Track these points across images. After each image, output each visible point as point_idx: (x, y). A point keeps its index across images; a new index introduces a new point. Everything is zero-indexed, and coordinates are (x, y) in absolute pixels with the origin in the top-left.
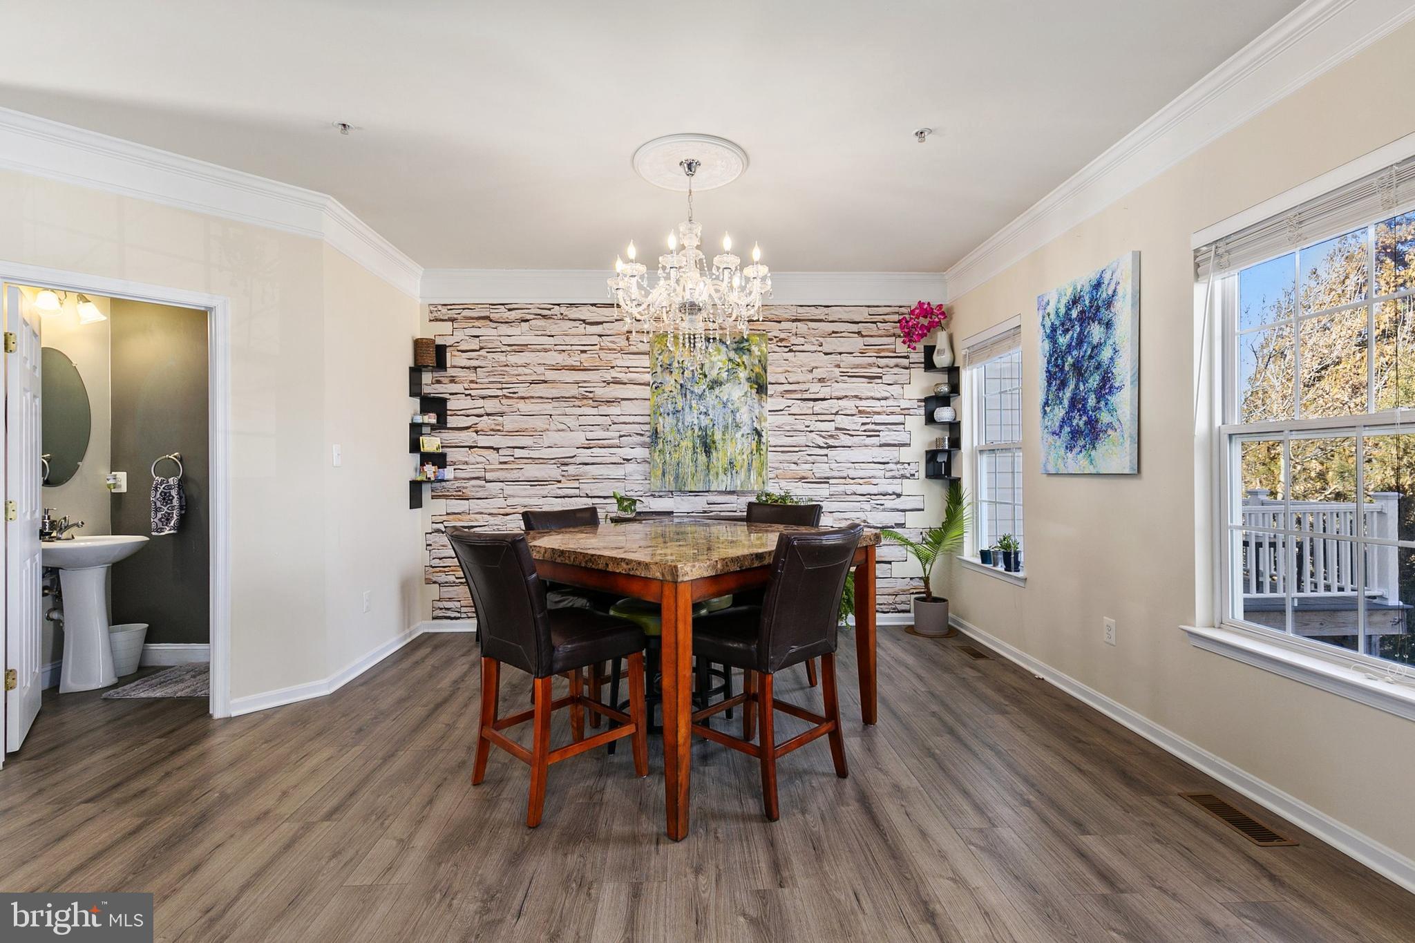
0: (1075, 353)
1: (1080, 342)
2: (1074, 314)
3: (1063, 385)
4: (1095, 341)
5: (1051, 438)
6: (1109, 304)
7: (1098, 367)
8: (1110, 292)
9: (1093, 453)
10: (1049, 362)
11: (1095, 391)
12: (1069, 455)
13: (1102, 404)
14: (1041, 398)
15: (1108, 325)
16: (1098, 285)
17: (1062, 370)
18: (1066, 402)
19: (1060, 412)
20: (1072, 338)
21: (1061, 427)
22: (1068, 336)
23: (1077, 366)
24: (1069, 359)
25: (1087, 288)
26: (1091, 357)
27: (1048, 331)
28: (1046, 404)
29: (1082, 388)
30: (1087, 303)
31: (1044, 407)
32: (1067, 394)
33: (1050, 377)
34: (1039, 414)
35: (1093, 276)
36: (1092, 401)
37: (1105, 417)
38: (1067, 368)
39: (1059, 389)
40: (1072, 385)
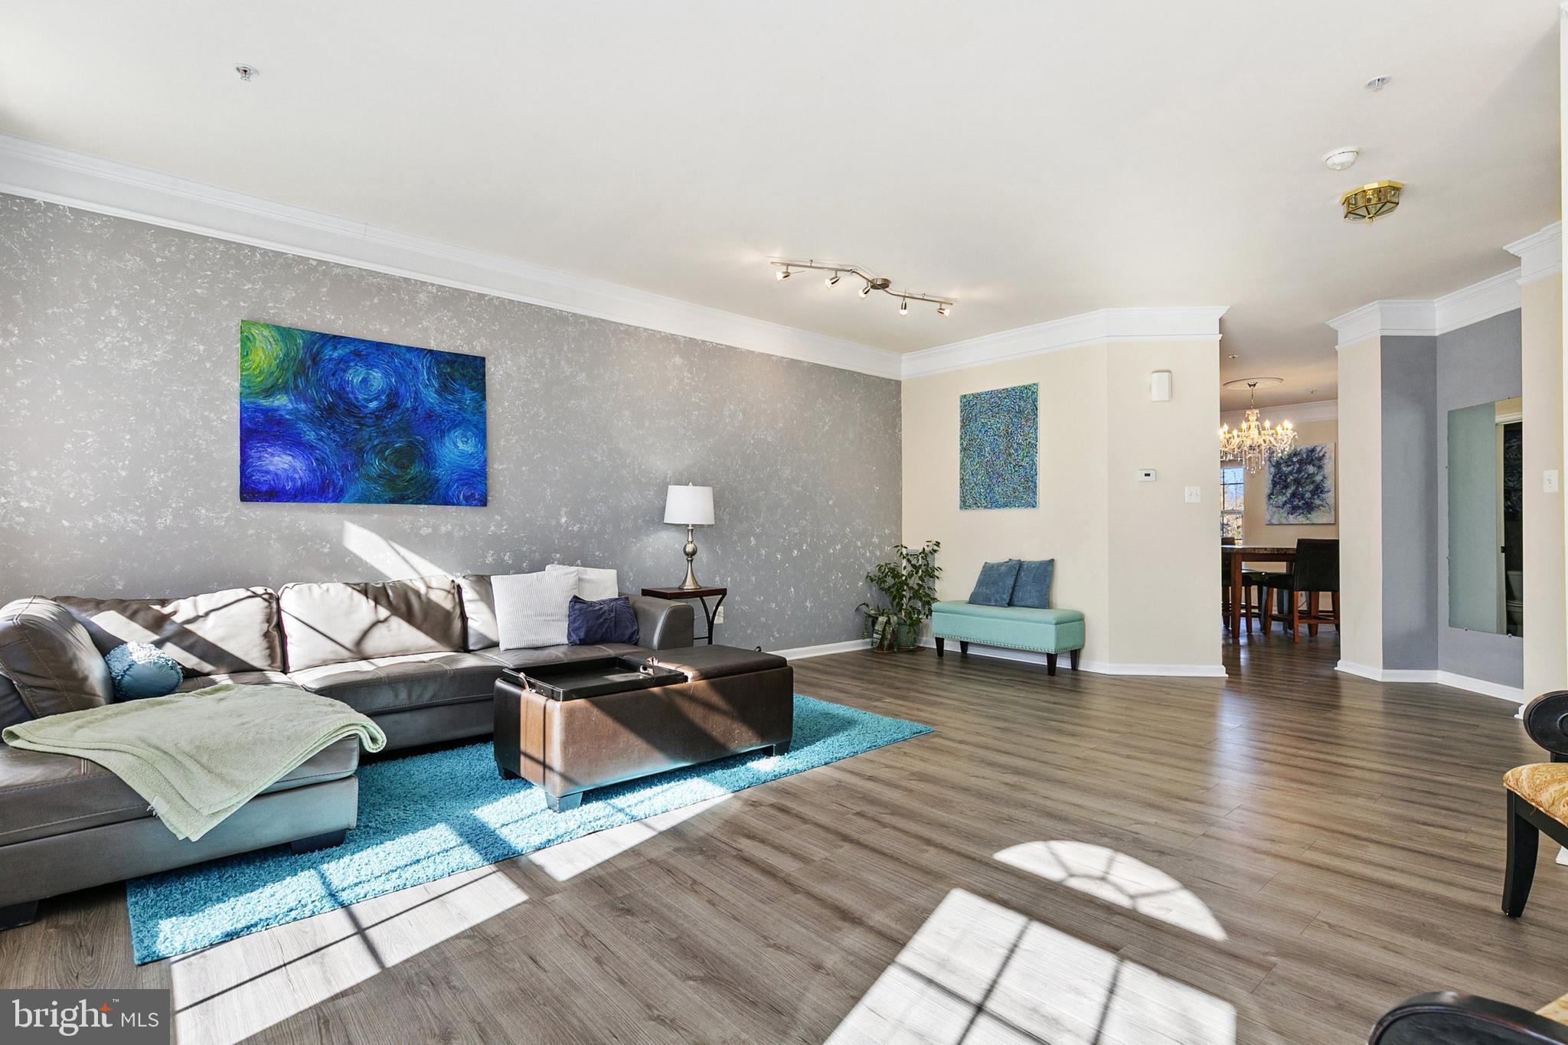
0: (1295, 475)
1: (1299, 471)
2: (1295, 459)
3: (1286, 487)
4: (1310, 472)
5: (1275, 509)
6: (1320, 459)
7: (1313, 482)
8: (1321, 455)
9: (1309, 516)
10: (1274, 477)
11: (1310, 492)
12: (1290, 516)
13: (1316, 497)
14: (1267, 490)
15: (1320, 467)
16: (1313, 450)
17: (1286, 481)
18: (1288, 495)
19: (1282, 499)
20: (1293, 469)
21: (1284, 505)
22: (1290, 468)
23: (1297, 482)
24: (1291, 477)
25: (1305, 451)
26: (1307, 478)
27: (1274, 464)
28: (1272, 494)
29: (1301, 489)
30: (1305, 457)
31: (1269, 496)
32: (1289, 492)
33: (1275, 484)
34: (1265, 499)
35: (1310, 446)
36: (1308, 495)
37: (1317, 502)
38: (1289, 480)
39: (1283, 489)
40: (1293, 488)
